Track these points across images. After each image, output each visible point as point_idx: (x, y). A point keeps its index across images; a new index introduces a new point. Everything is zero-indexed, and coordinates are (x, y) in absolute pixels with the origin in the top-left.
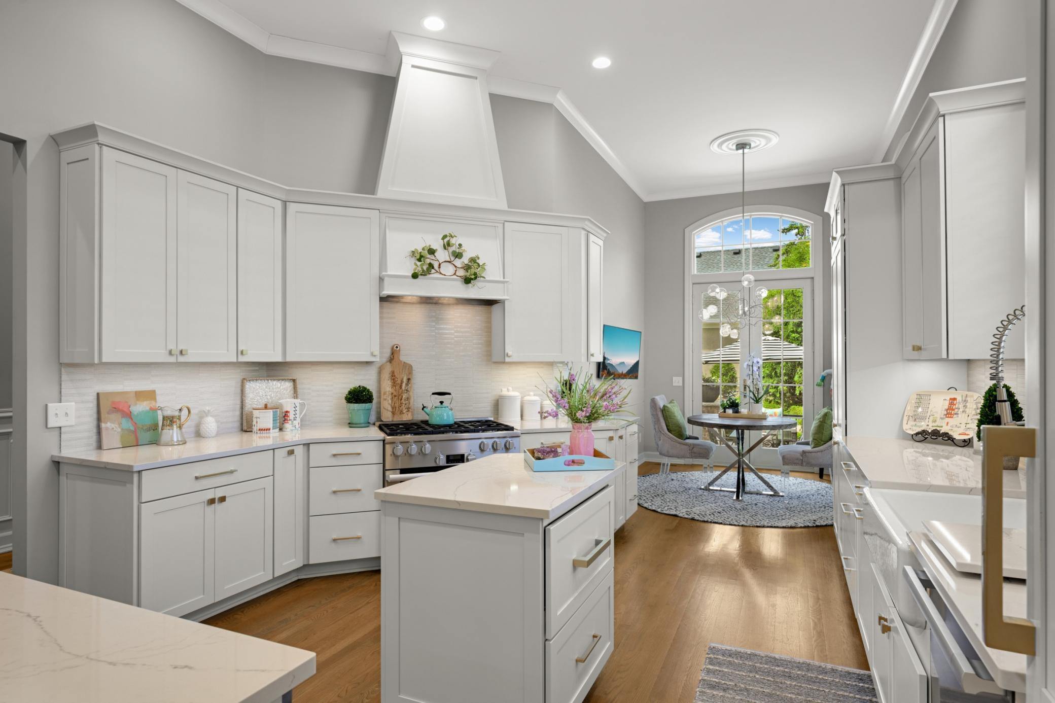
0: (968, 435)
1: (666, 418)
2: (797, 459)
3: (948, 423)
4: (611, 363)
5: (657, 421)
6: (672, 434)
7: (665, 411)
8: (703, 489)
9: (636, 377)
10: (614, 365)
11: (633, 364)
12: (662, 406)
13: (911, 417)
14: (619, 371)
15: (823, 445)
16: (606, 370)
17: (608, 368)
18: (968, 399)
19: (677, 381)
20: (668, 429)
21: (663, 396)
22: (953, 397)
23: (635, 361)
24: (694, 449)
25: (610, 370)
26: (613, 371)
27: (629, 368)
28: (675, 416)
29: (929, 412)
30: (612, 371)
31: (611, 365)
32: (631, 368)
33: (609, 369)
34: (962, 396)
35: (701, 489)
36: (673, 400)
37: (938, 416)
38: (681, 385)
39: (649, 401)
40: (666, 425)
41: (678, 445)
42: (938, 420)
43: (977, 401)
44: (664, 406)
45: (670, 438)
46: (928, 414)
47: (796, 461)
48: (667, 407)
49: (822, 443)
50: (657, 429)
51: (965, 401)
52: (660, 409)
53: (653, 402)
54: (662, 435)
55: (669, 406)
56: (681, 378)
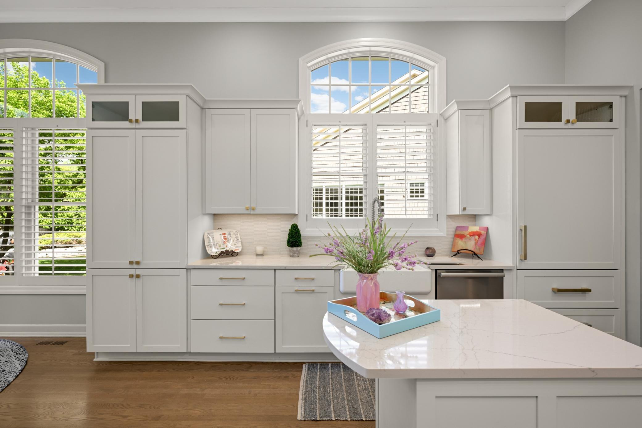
0: (238, 250)
3: (226, 246)
13: (208, 246)
18: (231, 233)
22: (224, 233)
29: (215, 242)
34: (228, 232)
37: (221, 243)
42: (221, 245)
43: (236, 233)
46: (216, 244)
51: (229, 234)
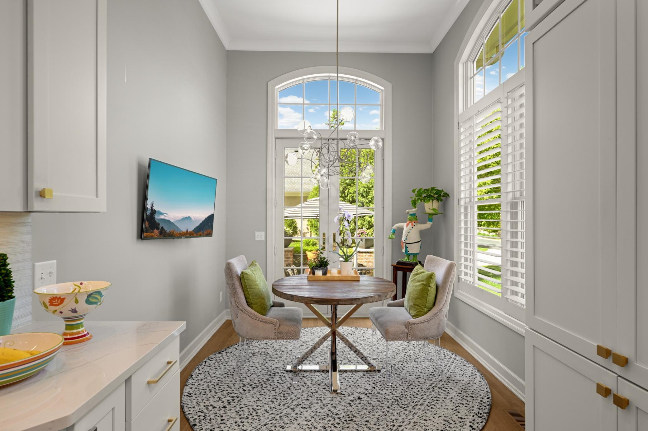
1: (244, 288)
2: (402, 333)
4: (167, 218)
5: (234, 293)
6: (252, 308)
7: (242, 278)
8: (291, 371)
9: (210, 234)
10: (172, 221)
11: (204, 219)
12: (239, 273)
14: (182, 229)
15: (427, 312)
16: (158, 229)
17: (161, 226)
19: (260, 236)
20: (247, 302)
21: (243, 257)
23: (207, 216)
24: (281, 327)
25: (165, 228)
26: (171, 230)
27: (198, 224)
28: (257, 285)
30: (168, 229)
31: (168, 222)
32: (201, 224)
33: (162, 228)
35: (287, 371)
36: (255, 261)
38: (264, 240)
39: (224, 266)
40: (245, 297)
41: (261, 324)
44: (242, 273)
45: (251, 315)
47: (401, 336)
48: (246, 274)
49: (426, 310)
50: (233, 303)
52: (238, 276)
53: (229, 269)
54: (240, 311)
55: (248, 271)
56: (264, 233)
